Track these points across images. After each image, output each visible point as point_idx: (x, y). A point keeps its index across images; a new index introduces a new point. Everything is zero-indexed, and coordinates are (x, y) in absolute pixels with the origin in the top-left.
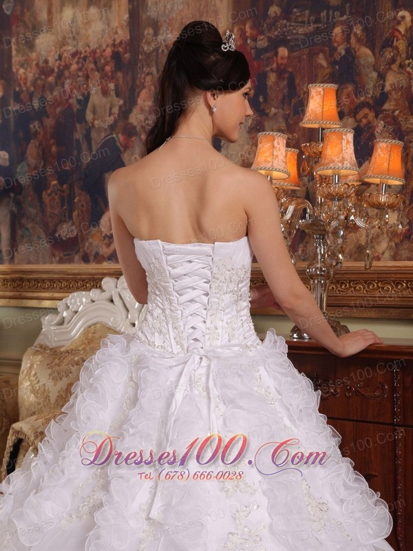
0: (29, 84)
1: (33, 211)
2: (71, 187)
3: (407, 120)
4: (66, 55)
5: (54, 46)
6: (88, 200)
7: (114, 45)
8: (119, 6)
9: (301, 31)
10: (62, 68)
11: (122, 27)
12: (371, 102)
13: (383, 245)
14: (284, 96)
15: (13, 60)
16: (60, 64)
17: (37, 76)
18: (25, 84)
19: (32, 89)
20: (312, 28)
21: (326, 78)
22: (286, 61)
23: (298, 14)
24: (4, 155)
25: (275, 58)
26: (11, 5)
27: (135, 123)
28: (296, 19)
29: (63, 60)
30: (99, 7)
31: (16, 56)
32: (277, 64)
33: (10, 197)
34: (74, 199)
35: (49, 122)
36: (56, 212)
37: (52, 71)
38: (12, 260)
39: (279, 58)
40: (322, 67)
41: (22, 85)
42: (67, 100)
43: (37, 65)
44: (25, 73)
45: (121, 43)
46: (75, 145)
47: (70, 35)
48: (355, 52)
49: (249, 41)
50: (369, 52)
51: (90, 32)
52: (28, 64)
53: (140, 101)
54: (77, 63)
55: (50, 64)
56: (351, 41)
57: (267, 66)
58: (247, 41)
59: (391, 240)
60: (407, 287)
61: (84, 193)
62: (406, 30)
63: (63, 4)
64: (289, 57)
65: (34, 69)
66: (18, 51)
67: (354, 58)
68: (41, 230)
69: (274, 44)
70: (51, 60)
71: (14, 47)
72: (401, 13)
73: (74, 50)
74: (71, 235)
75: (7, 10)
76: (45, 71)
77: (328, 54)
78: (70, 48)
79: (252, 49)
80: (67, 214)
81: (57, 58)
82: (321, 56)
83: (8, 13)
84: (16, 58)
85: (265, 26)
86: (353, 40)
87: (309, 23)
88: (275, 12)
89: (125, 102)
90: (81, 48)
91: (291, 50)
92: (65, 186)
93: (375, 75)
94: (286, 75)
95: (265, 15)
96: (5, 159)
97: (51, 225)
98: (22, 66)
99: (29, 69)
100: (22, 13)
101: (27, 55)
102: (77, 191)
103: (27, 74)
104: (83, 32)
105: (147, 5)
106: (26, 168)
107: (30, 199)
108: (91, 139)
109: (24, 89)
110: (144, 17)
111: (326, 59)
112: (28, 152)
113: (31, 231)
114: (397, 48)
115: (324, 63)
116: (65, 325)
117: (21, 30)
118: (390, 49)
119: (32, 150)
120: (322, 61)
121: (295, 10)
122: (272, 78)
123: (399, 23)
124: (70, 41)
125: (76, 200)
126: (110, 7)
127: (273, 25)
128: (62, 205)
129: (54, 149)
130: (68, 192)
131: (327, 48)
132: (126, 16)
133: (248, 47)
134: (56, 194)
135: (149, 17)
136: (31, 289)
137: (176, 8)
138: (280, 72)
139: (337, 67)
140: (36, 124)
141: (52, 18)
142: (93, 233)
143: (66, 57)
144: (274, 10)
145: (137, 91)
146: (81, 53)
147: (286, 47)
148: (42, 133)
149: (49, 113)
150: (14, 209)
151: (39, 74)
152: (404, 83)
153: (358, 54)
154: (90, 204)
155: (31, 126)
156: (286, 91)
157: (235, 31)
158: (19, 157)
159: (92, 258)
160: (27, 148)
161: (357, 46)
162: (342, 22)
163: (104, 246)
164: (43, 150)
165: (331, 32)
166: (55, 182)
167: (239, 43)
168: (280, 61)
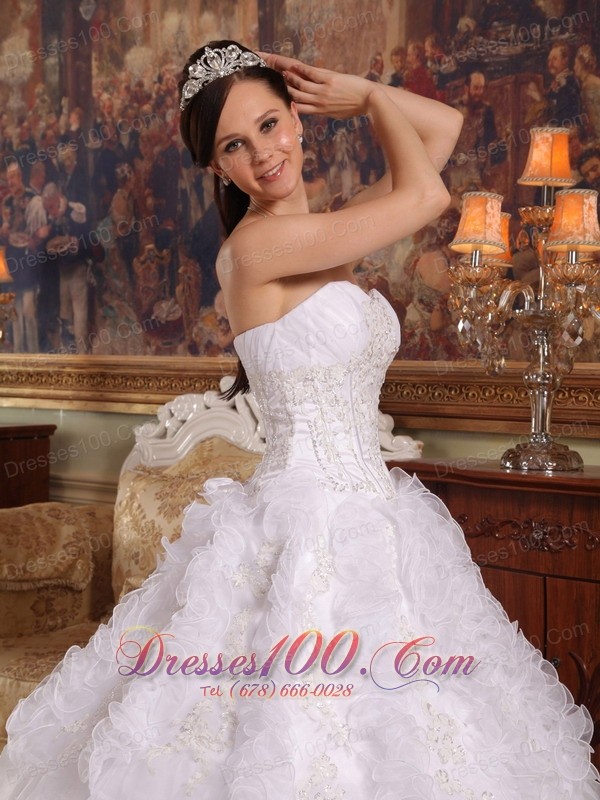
0: (115, 114)
1: (119, 284)
2: (174, 253)
4: (168, 76)
5: (152, 64)
6: (198, 270)
8: (245, 13)
10: (162, 93)
11: (249, 41)
14: (478, 138)
15: (94, 81)
16: (159, 89)
17: (127, 103)
18: (110, 113)
20: (519, 48)
21: (539, 115)
22: (482, 91)
23: (500, 29)
24: (80, 208)
25: (466, 87)
26: (92, 7)
28: (496, 35)
29: (164, 83)
30: (216, 12)
31: (98, 75)
32: (469, 95)
33: (87, 265)
34: (178, 268)
35: (143, 166)
37: (149, 97)
39: (472, 87)
40: (533, 101)
41: (106, 115)
42: (169, 137)
43: (128, 88)
44: (109, 99)
46: (179, 197)
47: (175, 50)
48: (581, 82)
49: (429, 64)
52: (114, 87)
55: (146, 87)
56: (575, 67)
57: (455, 97)
58: (426, 63)
61: (192, 261)
63: (165, 7)
64: (486, 86)
65: (124, 95)
66: (101, 69)
67: (579, 90)
68: (131, 310)
69: (466, 69)
70: (147, 83)
71: (94, 64)
74: (171, 318)
75: (86, 14)
76: (138, 96)
77: (542, 84)
78: (174, 67)
79: (434, 74)
80: (167, 289)
81: (156, 79)
82: (532, 86)
83: (87, 18)
84: (98, 79)
85: (453, 43)
86: (578, 66)
88: (467, 26)
91: (489, 77)
92: (165, 252)
95: (453, 29)
96: (80, 213)
98: (106, 89)
99: (116, 94)
100: (108, 19)
101: (114, 75)
102: (182, 258)
103: (113, 99)
104: (192, 45)
105: (284, 13)
106: (111, 227)
107: (115, 267)
108: (202, 190)
109: (109, 120)
110: (280, 27)
111: (539, 90)
112: (113, 205)
113: (116, 310)
115: (536, 96)
116: (168, 439)
117: (106, 42)
119: (119, 201)
120: (533, 92)
121: (496, 23)
124: (174, 58)
125: (180, 271)
126: (233, 13)
127: (463, 44)
128: (161, 278)
129: (150, 201)
130: (169, 260)
131: (540, 76)
132: (255, 26)
133: (428, 72)
134: (153, 262)
135: (287, 29)
137: (325, 17)
138: (474, 106)
139: (555, 101)
140: (125, 167)
141: (148, 26)
142: (204, 314)
143: (168, 80)
144: (465, 23)
147: (482, 72)
148: (133, 180)
149: (143, 153)
150: (93, 280)
151: (131, 101)
153: (584, 84)
154: (200, 276)
155: (118, 170)
156: (481, 131)
157: (410, 49)
158: (99, 212)
159: (202, 349)
160: (111, 199)
161: (584, 75)
162: (562, 42)
163: (220, 334)
164: (135, 203)
165: (547, 53)
166: (151, 246)
167: (415, 66)
168: (473, 92)
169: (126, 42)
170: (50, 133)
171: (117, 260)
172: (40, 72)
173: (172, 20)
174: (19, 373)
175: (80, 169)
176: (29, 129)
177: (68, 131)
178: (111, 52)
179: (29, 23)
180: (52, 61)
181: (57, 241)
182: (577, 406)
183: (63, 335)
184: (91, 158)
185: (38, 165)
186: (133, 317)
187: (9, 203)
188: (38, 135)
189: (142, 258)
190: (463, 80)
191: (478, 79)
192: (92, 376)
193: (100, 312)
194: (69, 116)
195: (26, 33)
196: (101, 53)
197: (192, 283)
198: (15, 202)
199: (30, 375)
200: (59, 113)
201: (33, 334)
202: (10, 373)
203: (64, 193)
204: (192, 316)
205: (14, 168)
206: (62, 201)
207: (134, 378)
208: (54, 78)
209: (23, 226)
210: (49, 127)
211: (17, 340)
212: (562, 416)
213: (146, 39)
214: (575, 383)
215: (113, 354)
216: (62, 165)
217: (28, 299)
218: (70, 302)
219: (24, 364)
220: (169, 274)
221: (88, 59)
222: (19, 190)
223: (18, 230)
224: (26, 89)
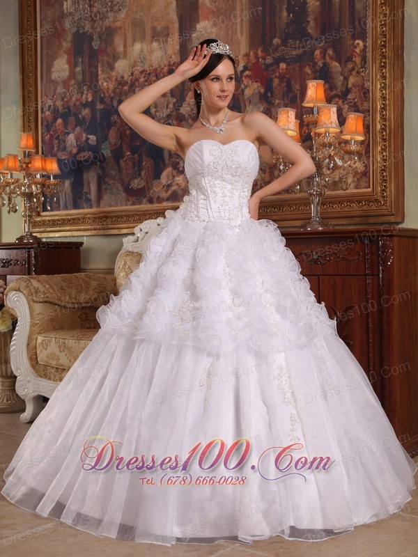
0: (110, 92)
1: (113, 173)
2: (140, 156)
3: (362, 104)
4: (136, 72)
5: (128, 67)
6: (152, 163)
7: (169, 65)
9: (294, 53)
10: (133, 80)
11: (175, 54)
12: (340, 94)
13: (350, 180)
14: (284, 92)
15: (99, 77)
17: (116, 86)
18: (107, 92)
19: (113, 95)
20: (301, 51)
22: (285, 71)
24: (93, 138)
25: (278, 70)
27: (184, 113)
28: (291, 46)
29: (134, 76)
30: (159, 42)
31: (101, 74)
32: (279, 73)
33: (97, 165)
36: (130, 172)
37: (127, 83)
38: (98, 205)
39: (280, 69)
40: (308, 74)
43: (116, 79)
44: (107, 85)
45: (174, 63)
47: (139, 60)
48: (329, 65)
50: (337, 64)
51: (153, 58)
52: (110, 79)
53: (187, 99)
54: (144, 77)
55: (125, 79)
57: (273, 74)
58: (259, 59)
59: (354, 177)
60: (366, 204)
61: (149, 159)
62: (360, 52)
63: (134, 41)
64: (287, 69)
65: (114, 82)
66: (103, 71)
67: (328, 68)
68: (119, 185)
69: (277, 62)
70: (126, 76)
71: (100, 69)
72: (357, 41)
73: (142, 69)
74: (139, 187)
75: (95, 46)
76: (121, 83)
77: (312, 66)
78: (139, 68)
79: (263, 64)
80: (137, 173)
81: (130, 74)
82: (307, 67)
83: (96, 48)
84: (101, 76)
85: (271, 50)
86: (327, 58)
87: (299, 48)
89: (177, 100)
90: (146, 67)
91: (288, 64)
92: (136, 155)
93: (342, 78)
94: (285, 80)
95: (271, 44)
96: (93, 140)
97: (126, 181)
98: (105, 80)
99: (110, 82)
100: (106, 48)
101: (109, 73)
102: (144, 158)
103: (109, 85)
104: (148, 58)
106: (108, 146)
107: (111, 165)
109: (107, 95)
111: (311, 69)
112: (110, 135)
113: (112, 185)
114: (355, 62)
115: (309, 72)
116: (139, 242)
117: (105, 58)
118: (350, 63)
119: (113, 133)
120: (308, 70)
121: (290, 40)
122: (276, 81)
123: (356, 47)
124: (139, 64)
125: (143, 164)
126: (167, 41)
127: (276, 50)
128: (134, 168)
130: (138, 159)
131: (311, 63)
132: (178, 47)
133: (260, 64)
134: (130, 161)
136: (113, 223)
138: (281, 78)
139: (318, 74)
141: (126, 50)
143: (136, 74)
144: (276, 41)
145: (186, 93)
146: (147, 71)
147: (285, 62)
148: (120, 122)
150: (100, 172)
151: (118, 85)
152: (360, 83)
153: (331, 66)
154: (153, 165)
155: (112, 118)
156: (285, 89)
157: (251, 54)
158: (103, 138)
159: (155, 200)
160: (109, 132)
161: (330, 61)
162: (320, 48)
163: (164, 192)
164: (121, 133)
165: (314, 53)
166: (129, 153)
167: (254, 61)
168: (281, 71)
169: (115, 58)
170: (78, 103)
171: (112, 161)
172: (72, 75)
173: (138, 46)
174: (63, 220)
175: (93, 118)
176: (67, 102)
177: (87, 101)
178: (108, 62)
179: (67, 52)
180: (79, 69)
181: (82, 154)
182: (333, 210)
183: (85, 200)
184: (98, 114)
185: (72, 119)
186: (120, 188)
187: (57, 138)
188: (72, 104)
189: (125, 159)
190: (276, 66)
191: (283, 65)
192: (100, 218)
193: (104, 187)
194: (87, 94)
195: (66, 56)
196: (103, 63)
197: (150, 169)
198: (60, 137)
199: (69, 220)
200: (82, 93)
201: (70, 200)
202: (58, 220)
203: (85, 131)
204: (150, 185)
205: (60, 121)
206: (84, 135)
207: (122, 216)
208: (80, 77)
209: (65, 148)
210: (77, 100)
211: (61, 205)
212: (327, 216)
213: (125, 56)
214: (332, 200)
215: (111, 207)
216: (84, 118)
217: (67, 183)
218: (89, 184)
219: (67, 215)
220: (138, 166)
221: (97, 67)
222: (62, 132)
223: (62, 151)
224: (66, 83)
